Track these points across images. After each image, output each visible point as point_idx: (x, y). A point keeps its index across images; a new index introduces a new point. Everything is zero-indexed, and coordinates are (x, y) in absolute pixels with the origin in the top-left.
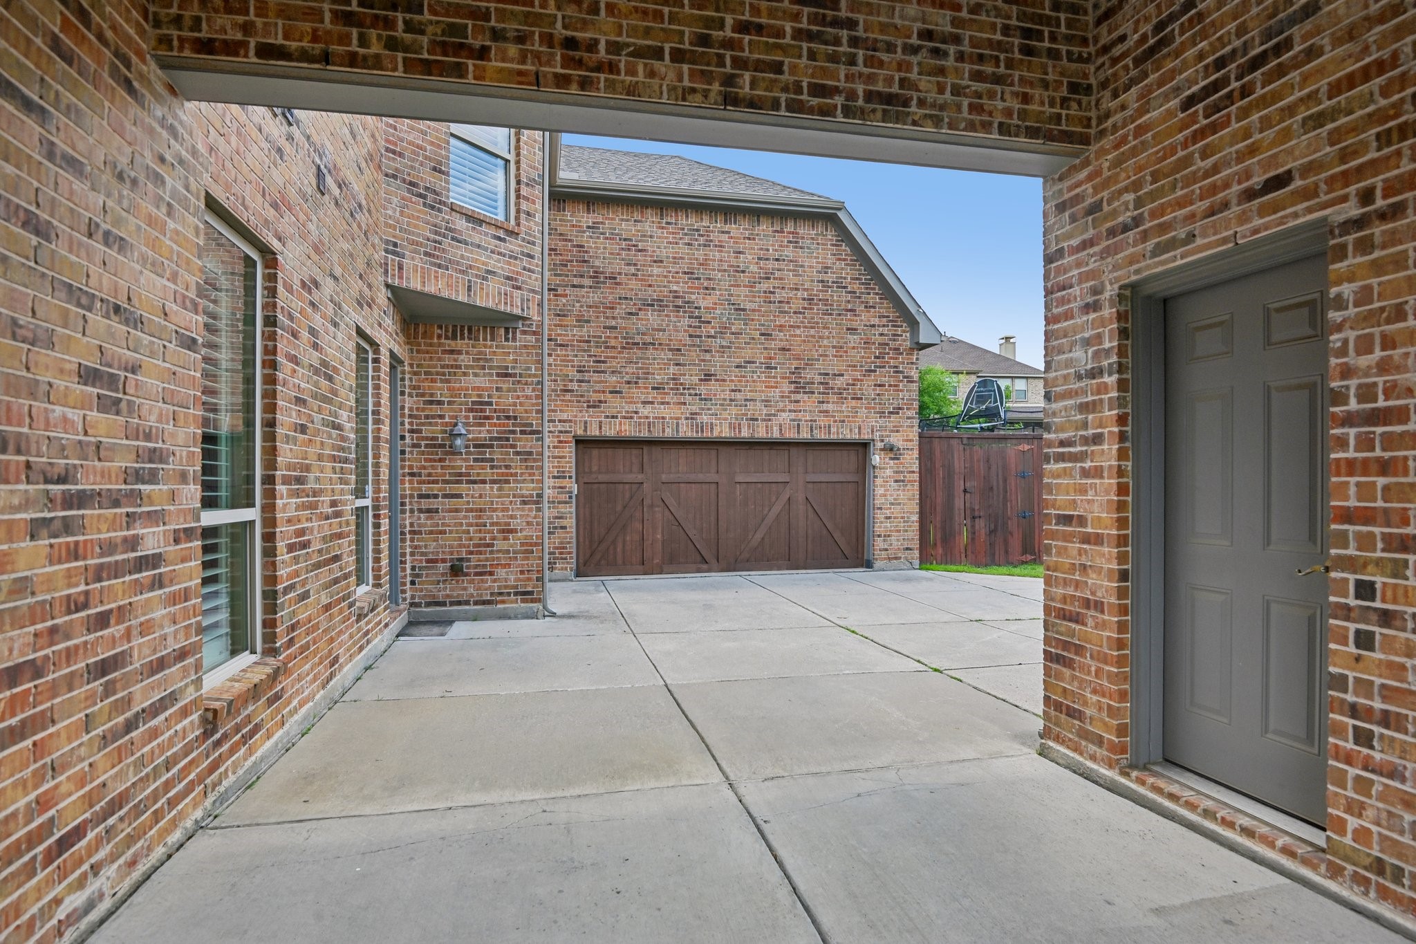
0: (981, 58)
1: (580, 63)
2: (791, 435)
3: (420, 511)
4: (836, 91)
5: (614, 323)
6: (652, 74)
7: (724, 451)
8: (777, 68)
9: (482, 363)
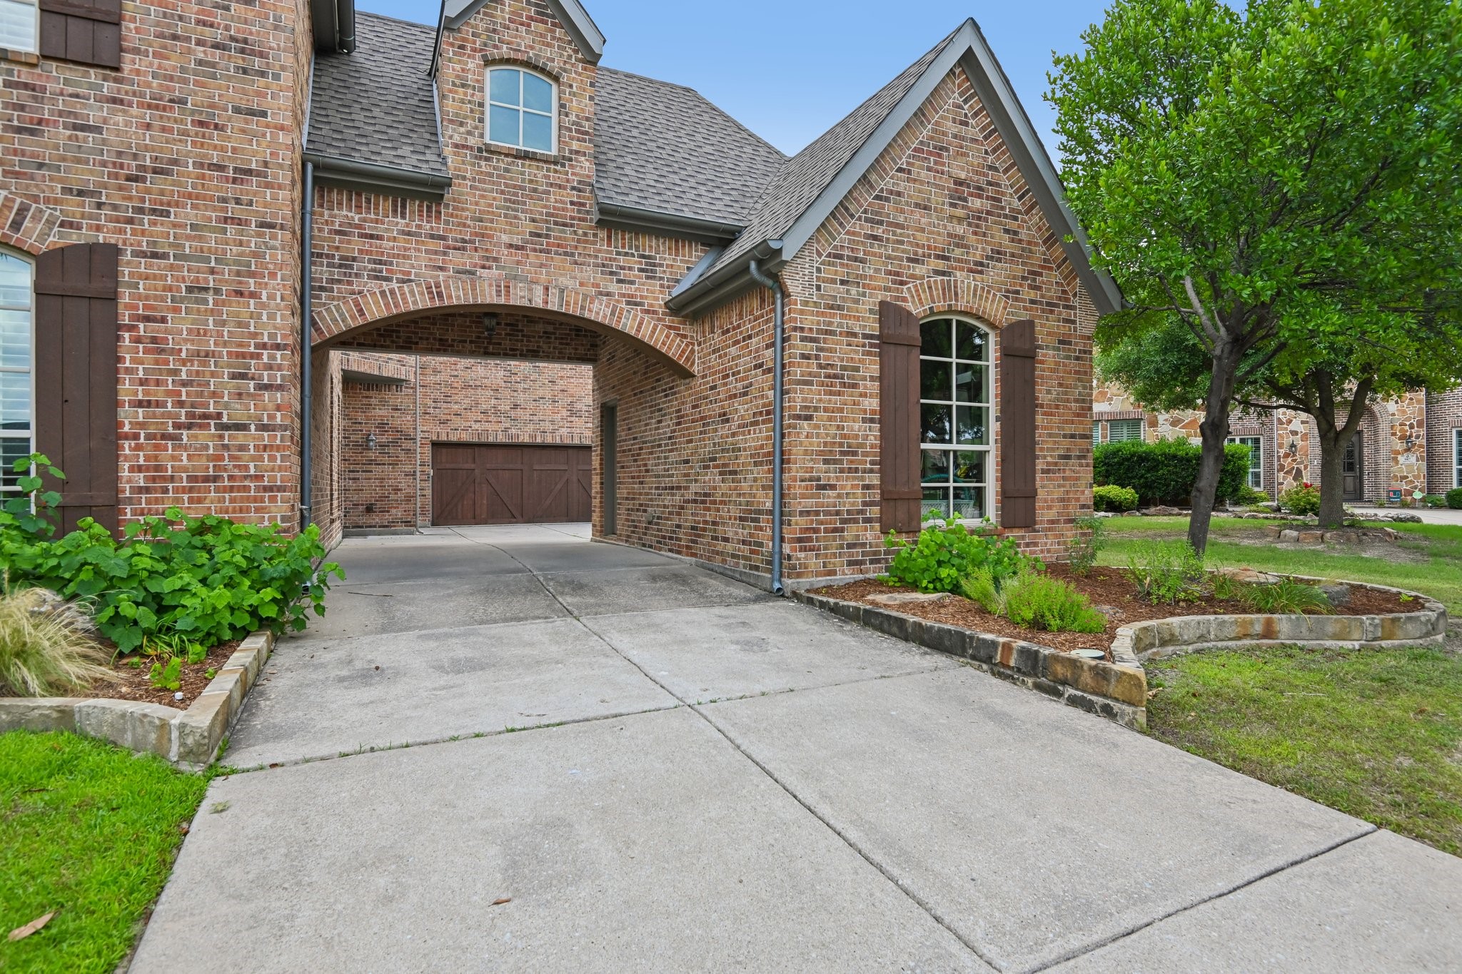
0: (562, 339)
1: (443, 345)
2: (568, 441)
3: (350, 479)
4: (517, 350)
5: (456, 373)
6: (463, 347)
7: (526, 450)
8: (500, 344)
9: (383, 403)
